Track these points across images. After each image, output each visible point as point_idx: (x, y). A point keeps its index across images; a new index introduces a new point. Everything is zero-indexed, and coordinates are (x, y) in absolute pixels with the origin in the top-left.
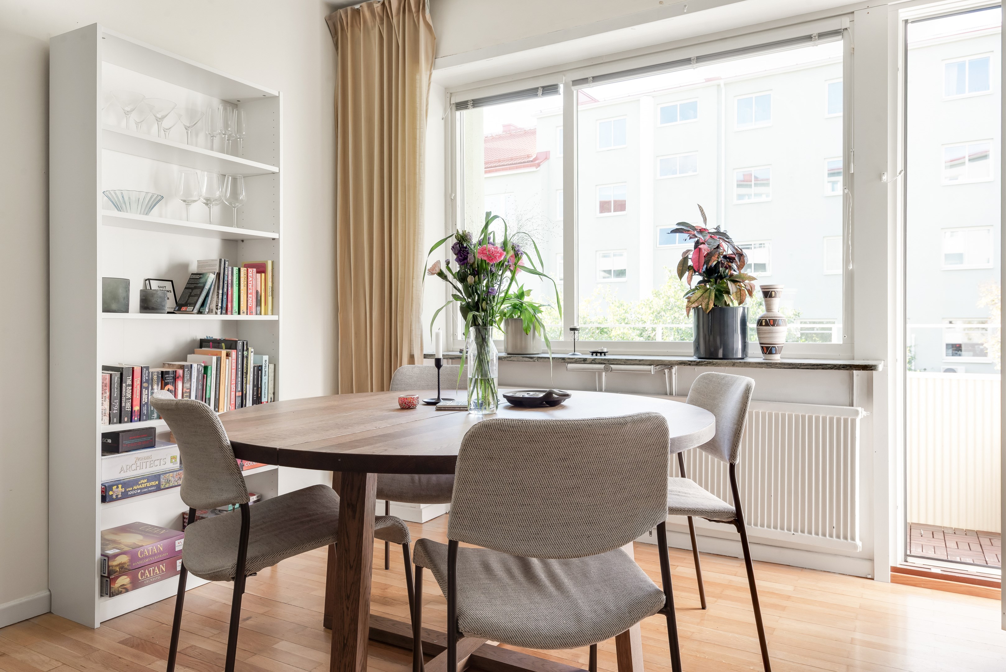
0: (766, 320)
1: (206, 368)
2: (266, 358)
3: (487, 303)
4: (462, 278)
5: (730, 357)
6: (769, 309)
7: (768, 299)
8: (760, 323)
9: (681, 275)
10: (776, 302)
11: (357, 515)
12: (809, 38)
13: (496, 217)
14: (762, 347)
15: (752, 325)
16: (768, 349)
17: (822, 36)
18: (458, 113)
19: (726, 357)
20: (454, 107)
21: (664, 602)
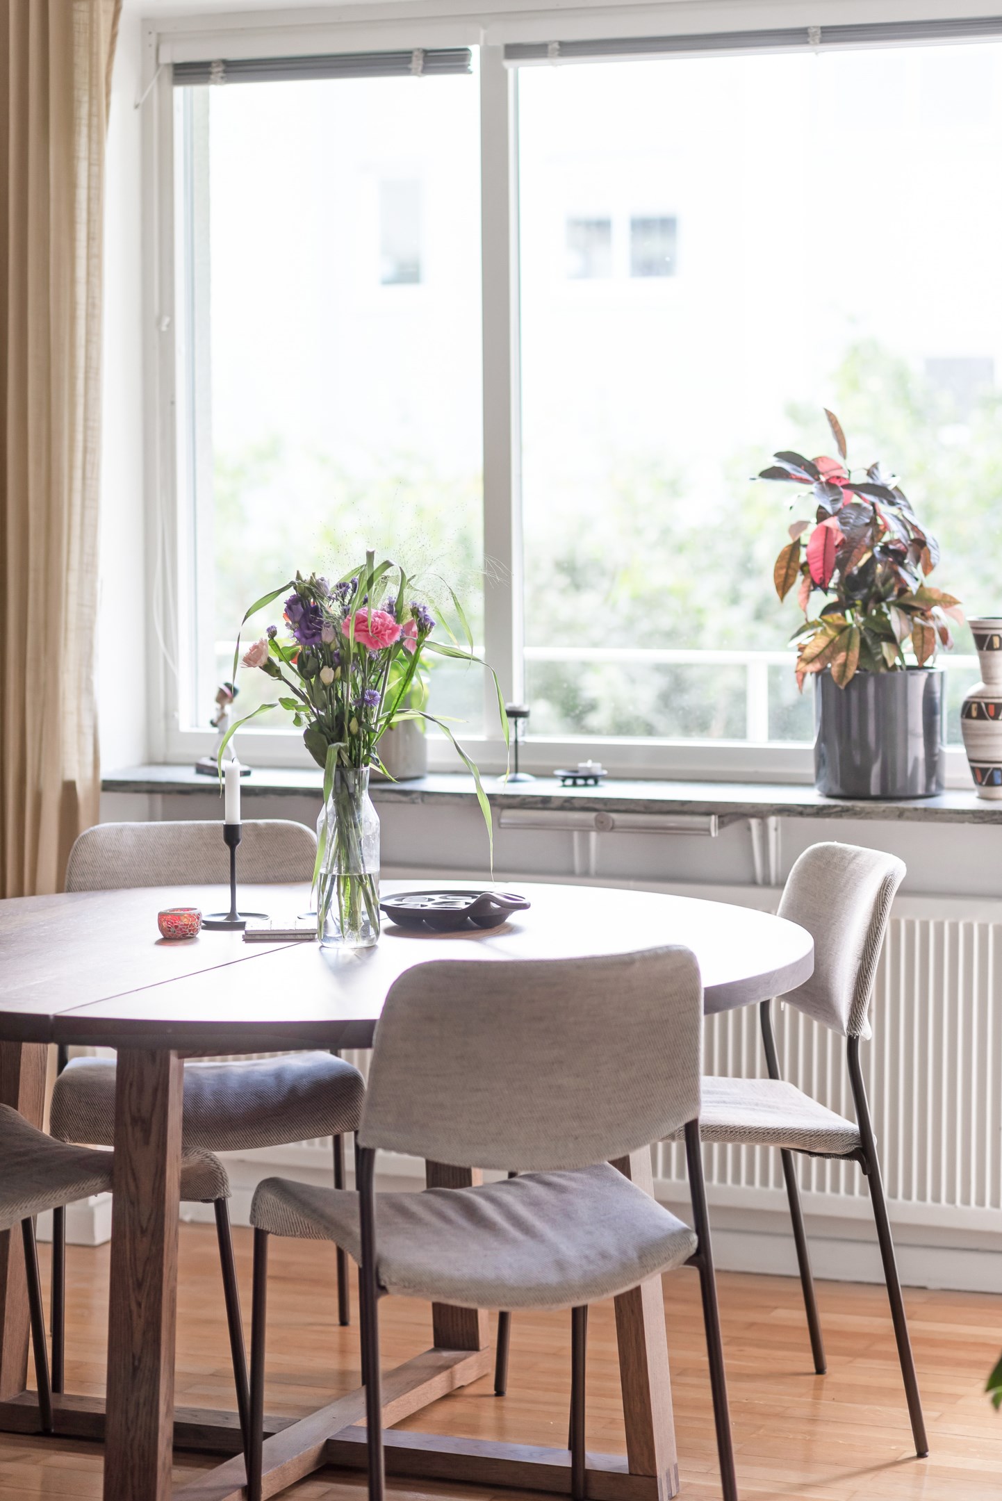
0: (979, 704)
3: (360, 723)
4: (307, 668)
5: (898, 793)
6: (987, 678)
7: (986, 652)
8: (967, 711)
9: (783, 586)
11: (153, 1138)
13: (387, 564)
14: (973, 769)
18: (178, 88)
19: (886, 796)
20: (168, 75)
21: (695, 1245)
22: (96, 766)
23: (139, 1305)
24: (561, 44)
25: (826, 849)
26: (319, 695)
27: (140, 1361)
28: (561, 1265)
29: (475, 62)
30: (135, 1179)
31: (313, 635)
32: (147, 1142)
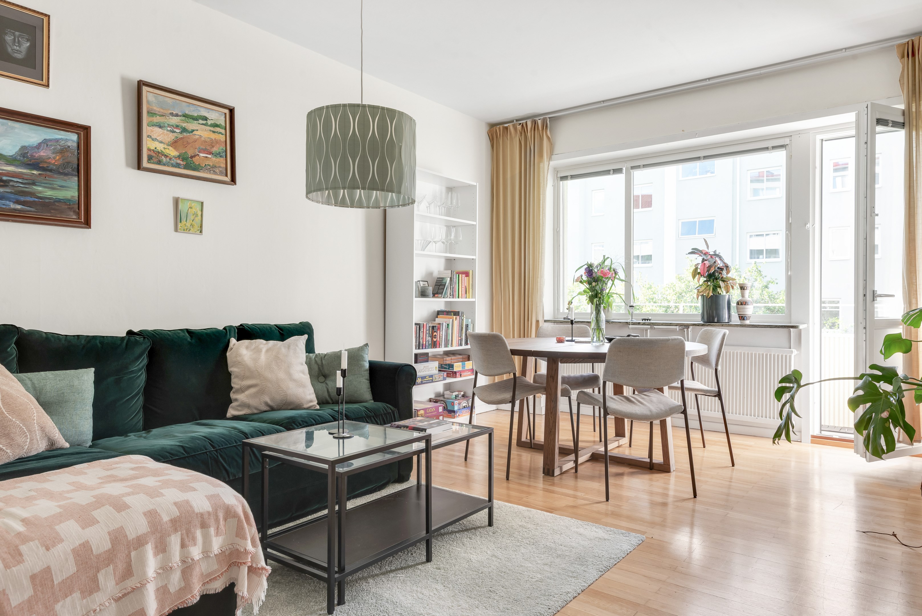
0: (741, 302)
1: (448, 325)
2: (470, 320)
3: (601, 295)
4: (590, 283)
5: (721, 322)
6: (743, 296)
7: (742, 290)
8: (738, 303)
9: (694, 277)
10: (747, 292)
11: (555, 380)
12: (767, 149)
13: (608, 258)
14: (739, 316)
15: (733, 304)
16: (742, 318)
17: (774, 148)
18: (561, 182)
19: (718, 322)
20: (559, 179)
21: (683, 409)
22: (543, 317)
24: (643, 165)
25: (707, 329)
26: (592, 289)
28: (651, 411)
29: (624, 171)
30: (551, 389)
31: (591, 275)
32: (553, 381)
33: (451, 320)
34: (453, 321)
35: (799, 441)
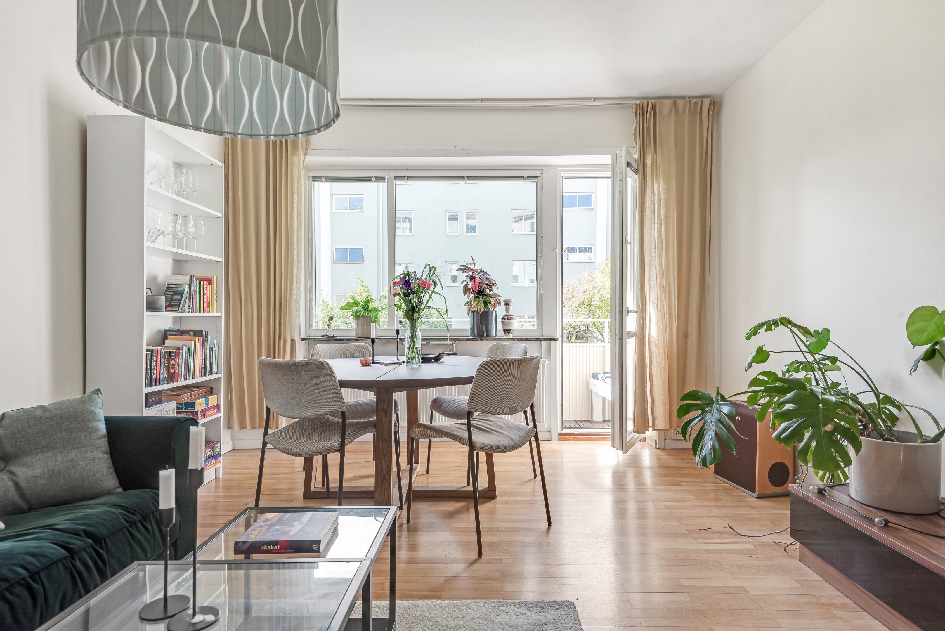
0: (506, 317)
1: (189, 349)
2: (215, 342)
3: (417, 309)
5: (490, 336)
6: (507, 311)
7: (508, 306)
8: (504, 319)
9: (465, 293)
10: (511, 308)
12: (522, 178)
14: (504, 331)
15: (499, 320)
16: (507, 332)
17: (528, 178)
18: (313, 183)
19: (487, 336)
20: (311, 179)
22: (300, 335)
23: (385, 461)
24: (408, 177)
25: (497, 344)
26: (409, 302)
27: (385, 477)
29: (387, 180)
30: (383, 426)
31: (408, 286)
32: (386, 416)
33: (193, 342)
34: (195, 343)
35: (549, 440)
